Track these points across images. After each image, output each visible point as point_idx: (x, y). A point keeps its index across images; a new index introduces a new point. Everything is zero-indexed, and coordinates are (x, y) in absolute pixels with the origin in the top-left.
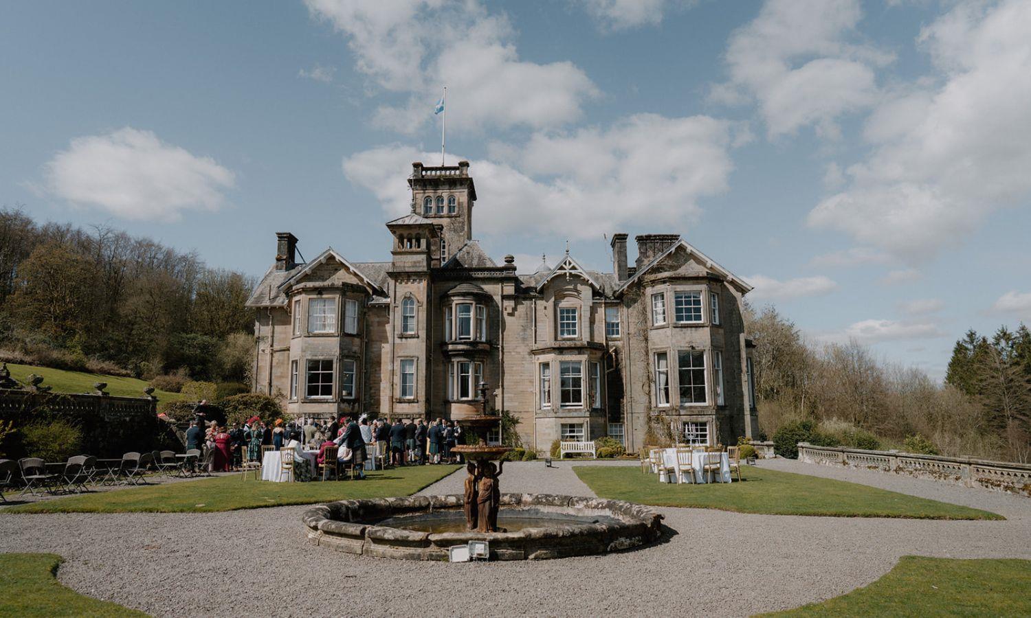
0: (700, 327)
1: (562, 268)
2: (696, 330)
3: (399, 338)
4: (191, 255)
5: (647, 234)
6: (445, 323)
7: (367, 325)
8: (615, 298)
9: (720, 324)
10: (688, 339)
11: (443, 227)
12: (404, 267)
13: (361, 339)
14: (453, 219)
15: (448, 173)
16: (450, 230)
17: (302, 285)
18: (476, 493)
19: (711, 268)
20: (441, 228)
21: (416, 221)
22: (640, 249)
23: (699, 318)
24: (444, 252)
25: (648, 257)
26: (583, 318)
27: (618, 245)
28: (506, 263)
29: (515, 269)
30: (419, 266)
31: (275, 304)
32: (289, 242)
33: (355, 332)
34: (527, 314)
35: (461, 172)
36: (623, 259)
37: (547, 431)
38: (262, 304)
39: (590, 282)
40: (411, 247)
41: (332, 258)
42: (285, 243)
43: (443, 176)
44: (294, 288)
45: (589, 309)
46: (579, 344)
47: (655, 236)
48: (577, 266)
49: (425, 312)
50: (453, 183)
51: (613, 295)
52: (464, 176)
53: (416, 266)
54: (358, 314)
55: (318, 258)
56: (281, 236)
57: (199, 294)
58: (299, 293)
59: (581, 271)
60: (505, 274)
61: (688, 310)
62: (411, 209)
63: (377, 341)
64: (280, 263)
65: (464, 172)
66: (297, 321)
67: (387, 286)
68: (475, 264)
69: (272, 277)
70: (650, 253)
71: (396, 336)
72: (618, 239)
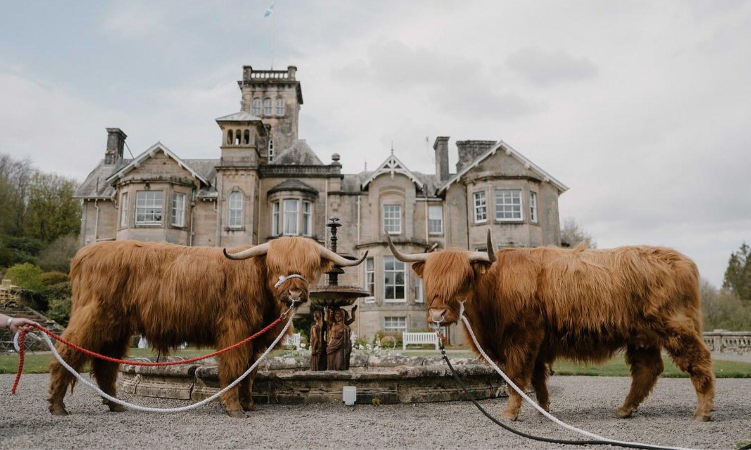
0: (519, 224)
1: (387, 167)
2: (516, 227)
3: (225, 231)
4: (24, 163)
5: (466, 140)
6: (272, 218)
7: (194, 219)
8: (438, 197)
9: (538, 223)
10: (508, 235)
11: (270, 127)
12: (232, 162)
13: (188, 231)
14: (281, 120)
15: (277, 76)
16: (277, 130)
17: (130, 177)
18: (325, 344)
19: (529, 169)
20: (269, 128)
21: (245, 117)
22: (459, 153)
23: (519, 215)
24: (271, 152)
25: (467, 161)
26: (406, 215)
27: (440, 147)
28: (333, 161)
29: (341, 167)
30: (247, 162)
31: (102, 196)
32: (118, 138)
33: (182, 226)
34: (352, 210)
35: (290, 76)
36: (445, 160)
37: (370, 324)
38: (89, 196)
39: (413, 181)
40: (240, 143)
41: (160, 152)
42: (114, 137)
43: (272, 79)
44: (121, 181)
45: (412, 206)
46: (402, 239)
47: (474, 141)
48: (401, 165)
49: (253, 207)
50: (280, 84)
51: (436, 194)
52: (292, 80)
53: (245, 161)
54: (186, 207)
55: (147, 151)
56: (111, 132)
57: (31, 201)
58: (126, 185)
59: (406, 170)
60: (331, 172)
61: (508, 208)
62: (240, 106)
63: (203, 234)
64: (108, 157)
65: (292, 75)
66: (124, 213)
67: (214, 181)
68: (302, 161)
69: (100, 171)
70: (469, 156)
71: (223, 230)
72: (440, 140)
